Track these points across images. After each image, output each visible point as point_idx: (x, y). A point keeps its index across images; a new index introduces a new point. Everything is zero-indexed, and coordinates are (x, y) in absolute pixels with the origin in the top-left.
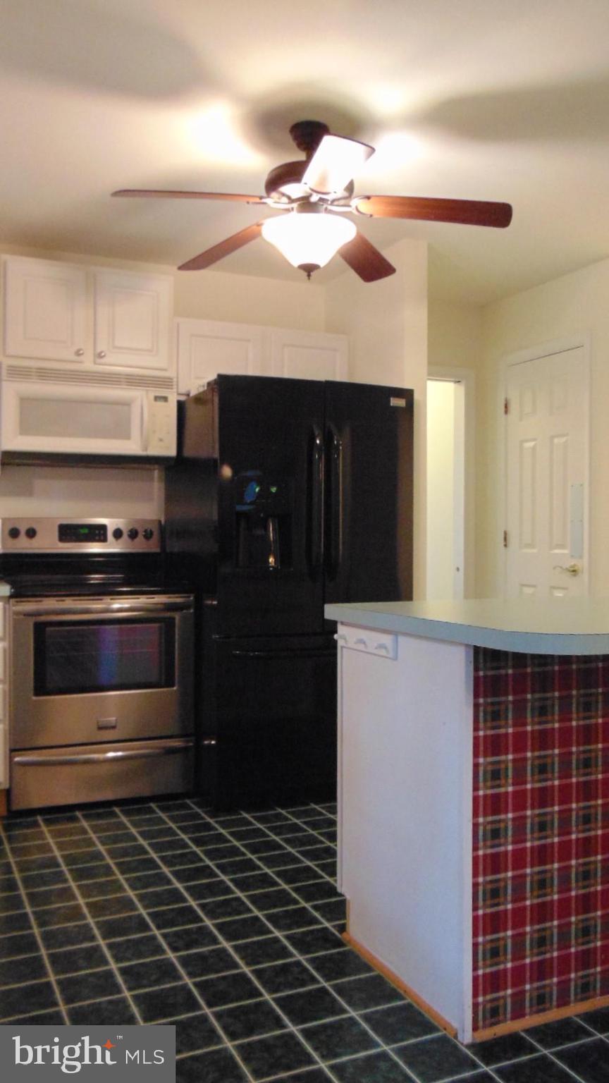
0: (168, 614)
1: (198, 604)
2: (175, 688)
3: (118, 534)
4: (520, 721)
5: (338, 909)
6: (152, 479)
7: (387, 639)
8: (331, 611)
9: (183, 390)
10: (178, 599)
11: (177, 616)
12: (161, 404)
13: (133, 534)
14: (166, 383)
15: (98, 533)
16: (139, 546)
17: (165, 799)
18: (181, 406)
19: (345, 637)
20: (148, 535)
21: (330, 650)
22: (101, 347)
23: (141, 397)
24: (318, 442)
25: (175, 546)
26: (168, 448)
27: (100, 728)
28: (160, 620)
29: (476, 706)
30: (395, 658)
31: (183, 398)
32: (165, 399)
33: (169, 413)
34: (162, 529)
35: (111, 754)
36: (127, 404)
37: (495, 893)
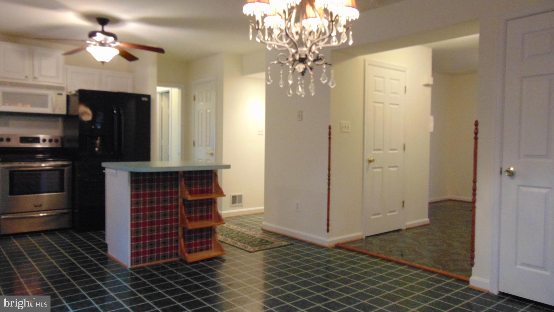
0: (62, 168)
1: (73, 165)
2: (64, 193)
3: (44, 140)
4: (144, 190)
5: (105, 247)
6: (58, 121)
7: (114, 171)
8: (104, 164)
9: (69, 90)
10: (65, 163)
11: (66, 169)
12: (60, 96)
13: (50, 141)
14: (62, 88)
15: (36, 140)
16: (54, 145)
17: (61, 230)
18: (68, 97)
19: (107, 171)
20: (56, 141)
21: (103, 175)
22: (36, 75)
23: (52, 94)
24: (115, 112)
25: (66, 145)
26: (64, 112)
27: (36, 206)
28: (60, 170)
29: (131, 186)
30: (116, 176)
31: (69, 94)
32: (61, 94)
33: (64, 99)
34: (62, 139)
35: (41, 215)
36: (46, 96)
37: (137, 232)
